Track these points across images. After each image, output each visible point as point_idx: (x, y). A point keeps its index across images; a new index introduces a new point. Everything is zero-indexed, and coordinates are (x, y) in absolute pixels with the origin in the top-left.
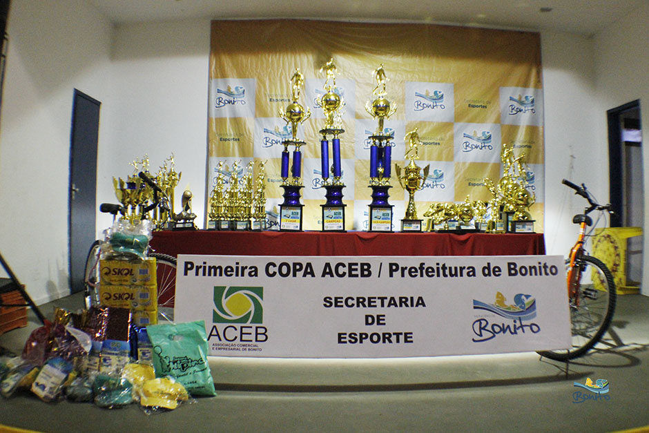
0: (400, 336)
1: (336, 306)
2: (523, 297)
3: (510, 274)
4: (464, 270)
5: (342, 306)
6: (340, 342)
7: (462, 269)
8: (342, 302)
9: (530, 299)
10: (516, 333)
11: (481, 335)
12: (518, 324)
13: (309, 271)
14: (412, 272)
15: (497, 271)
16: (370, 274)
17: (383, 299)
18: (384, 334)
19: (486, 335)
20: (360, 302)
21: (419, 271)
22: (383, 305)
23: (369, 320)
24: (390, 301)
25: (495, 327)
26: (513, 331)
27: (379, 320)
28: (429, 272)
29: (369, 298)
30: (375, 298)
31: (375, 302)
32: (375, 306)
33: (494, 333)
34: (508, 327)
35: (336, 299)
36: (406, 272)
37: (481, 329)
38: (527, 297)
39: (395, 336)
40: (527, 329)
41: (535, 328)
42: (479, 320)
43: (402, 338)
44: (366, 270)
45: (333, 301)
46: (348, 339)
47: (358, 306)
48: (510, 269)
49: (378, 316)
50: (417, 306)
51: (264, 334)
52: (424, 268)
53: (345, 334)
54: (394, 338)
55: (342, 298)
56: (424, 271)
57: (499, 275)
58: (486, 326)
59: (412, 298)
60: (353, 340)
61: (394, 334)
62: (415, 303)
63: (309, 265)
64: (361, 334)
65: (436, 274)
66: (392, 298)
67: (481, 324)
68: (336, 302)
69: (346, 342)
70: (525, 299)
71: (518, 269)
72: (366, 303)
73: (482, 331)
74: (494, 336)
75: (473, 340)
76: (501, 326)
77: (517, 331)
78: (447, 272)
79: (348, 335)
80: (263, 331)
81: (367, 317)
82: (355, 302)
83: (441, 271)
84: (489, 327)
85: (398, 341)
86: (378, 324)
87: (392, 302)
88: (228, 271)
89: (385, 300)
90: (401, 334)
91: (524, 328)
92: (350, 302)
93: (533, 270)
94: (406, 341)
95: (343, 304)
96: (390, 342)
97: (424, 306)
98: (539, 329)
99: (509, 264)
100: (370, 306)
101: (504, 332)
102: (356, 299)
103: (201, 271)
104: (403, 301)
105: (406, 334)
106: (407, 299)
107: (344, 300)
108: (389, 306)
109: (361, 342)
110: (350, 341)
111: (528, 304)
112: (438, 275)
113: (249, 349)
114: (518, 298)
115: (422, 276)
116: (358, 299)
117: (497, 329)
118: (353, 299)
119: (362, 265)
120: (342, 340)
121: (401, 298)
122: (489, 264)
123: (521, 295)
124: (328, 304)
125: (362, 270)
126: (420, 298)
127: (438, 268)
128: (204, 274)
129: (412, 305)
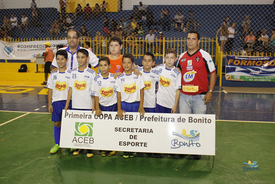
0: (142, 144)
1: (119, 131)
2: (194, 132)
3: (189, 122)
4: (170, 119)
5: (121, 131)
6: (120, 145)
7: (169, 119)
8: (121, 130)
9: (197, 133)
10: (189, 146)
11: (174, 146)
12: (191, 143)
13: (110, 117)
14: (149, 119)
15: (184, 120)
16: (132, 119)
17: (137, 129)
18: (136, 143)
19: (177, 146)
20: (128, 130)
21: (152, 119)
22: (137, 132)
23: (131, 137)
24: (140, 130)
25: (181, 143)
26: (188, 145)
27: (135, 137)
28: (156, 119)
29: (132, 129)
30: (134, 129)
31: (134, 130)
32: (134, 132)
33: (180, 145)
34: (186, 143)
35: (119, 128)
36: (147, 119)
37: (175, 143)
38: (196, 131)
39: (141, 144)
40: (195, 145)
41: (198, 145)
42: (174, 140)
43: (143, 144)
44: (131, 118)
45: (118, 129)
46: (123, 144)
47: (127, 131)
48: (189, 120)
49: (135, 136)
50: (150, 132)
51: (92, 141)
52: (153, 118)
53: (122, 142)
54: (140, 145)
55: (121, 128)
56: (154, 119)
57: (185, 122)
58: (177, 142)
59: (148, 129)
60: (125, 144)
61: (140, 143)
62: (149, 131)
63: (110, 115)
64: (128, 142)
65: (158, 120)
66: (140, 129)
67: (175, 141)
68: (119, 129)
69: (122, 145)
70: (195, 132)
71: (193, 120)
72: (130, 130)
73: (175, 144)
74: (180, 147)
75: (171, 147)
76: (184, 143)
77: (190, 145)
78: (163, 120)
79: (123, 142)
80: (92, 139)
81: (130, 136)
82: (126, 130)
83: (160, 119)
84: (178, 143)
85: (141, 146)
86: (135, 139)
87: (140, 131)
88: (81, 116)
89: (138, 130)
90: (143, 143)
91: (193, 144)
92: (124, 130)
93: (200, 120)
94: (144, 146)
95: (122, 130)
96: (138, 146)
97: (152, 133)
98: (200, 146)
99: (189, 118)
100: (132, 131)
101: (184, 145)
102: (127, 129)
103: (71, 116)
104: (145, 130)
105: (145, 143)
106: (146, 130)
107: (122, 129)
108: (139, 132)
109: (128, 145)
110: (124, 145)
111: (196, 134)
112: (159, 121)
113: (87, 146)
114: (192, 132)
115: (152, 121)
116: (128, 129)
117: (181, 144)
118: (125, 129)
119: (130, 116)
120: (121, 144)
121: (144, 129)
122: (180, 117)
123: (194, 131)
124: (116, 130)
125: (130, 117)
126: (151, 130)
127: (159, 118)
128: (72, 117)
129: (148, 132)
